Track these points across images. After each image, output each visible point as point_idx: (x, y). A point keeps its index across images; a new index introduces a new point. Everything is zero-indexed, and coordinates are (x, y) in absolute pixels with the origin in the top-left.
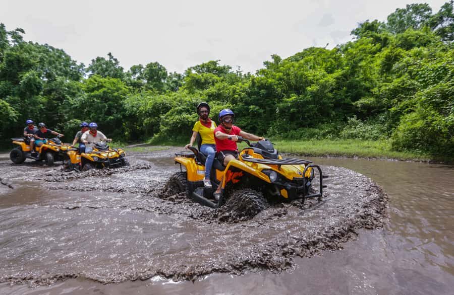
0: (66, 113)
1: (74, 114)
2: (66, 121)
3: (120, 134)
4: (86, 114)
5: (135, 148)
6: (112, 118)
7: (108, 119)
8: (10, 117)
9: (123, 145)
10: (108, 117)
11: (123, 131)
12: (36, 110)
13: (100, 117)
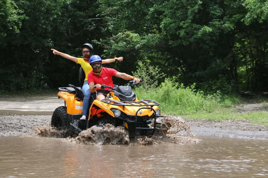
0: (112, 15)
1: (128, 18)
2: (109, 34)
3: (224, 72)
4: (153, 17)
5: (256, 114)
6: (208, 29)
7: (200, 33)
8: (9, 22)
9: (228, 102)
10: (200, 29)
11: (235, 63)
12: (56, 6)
13: (180, 28)
